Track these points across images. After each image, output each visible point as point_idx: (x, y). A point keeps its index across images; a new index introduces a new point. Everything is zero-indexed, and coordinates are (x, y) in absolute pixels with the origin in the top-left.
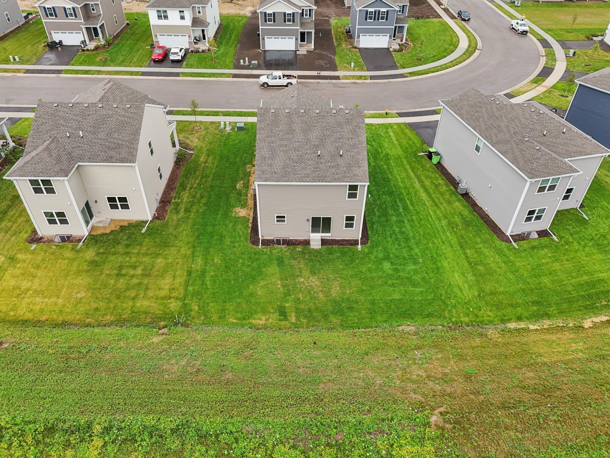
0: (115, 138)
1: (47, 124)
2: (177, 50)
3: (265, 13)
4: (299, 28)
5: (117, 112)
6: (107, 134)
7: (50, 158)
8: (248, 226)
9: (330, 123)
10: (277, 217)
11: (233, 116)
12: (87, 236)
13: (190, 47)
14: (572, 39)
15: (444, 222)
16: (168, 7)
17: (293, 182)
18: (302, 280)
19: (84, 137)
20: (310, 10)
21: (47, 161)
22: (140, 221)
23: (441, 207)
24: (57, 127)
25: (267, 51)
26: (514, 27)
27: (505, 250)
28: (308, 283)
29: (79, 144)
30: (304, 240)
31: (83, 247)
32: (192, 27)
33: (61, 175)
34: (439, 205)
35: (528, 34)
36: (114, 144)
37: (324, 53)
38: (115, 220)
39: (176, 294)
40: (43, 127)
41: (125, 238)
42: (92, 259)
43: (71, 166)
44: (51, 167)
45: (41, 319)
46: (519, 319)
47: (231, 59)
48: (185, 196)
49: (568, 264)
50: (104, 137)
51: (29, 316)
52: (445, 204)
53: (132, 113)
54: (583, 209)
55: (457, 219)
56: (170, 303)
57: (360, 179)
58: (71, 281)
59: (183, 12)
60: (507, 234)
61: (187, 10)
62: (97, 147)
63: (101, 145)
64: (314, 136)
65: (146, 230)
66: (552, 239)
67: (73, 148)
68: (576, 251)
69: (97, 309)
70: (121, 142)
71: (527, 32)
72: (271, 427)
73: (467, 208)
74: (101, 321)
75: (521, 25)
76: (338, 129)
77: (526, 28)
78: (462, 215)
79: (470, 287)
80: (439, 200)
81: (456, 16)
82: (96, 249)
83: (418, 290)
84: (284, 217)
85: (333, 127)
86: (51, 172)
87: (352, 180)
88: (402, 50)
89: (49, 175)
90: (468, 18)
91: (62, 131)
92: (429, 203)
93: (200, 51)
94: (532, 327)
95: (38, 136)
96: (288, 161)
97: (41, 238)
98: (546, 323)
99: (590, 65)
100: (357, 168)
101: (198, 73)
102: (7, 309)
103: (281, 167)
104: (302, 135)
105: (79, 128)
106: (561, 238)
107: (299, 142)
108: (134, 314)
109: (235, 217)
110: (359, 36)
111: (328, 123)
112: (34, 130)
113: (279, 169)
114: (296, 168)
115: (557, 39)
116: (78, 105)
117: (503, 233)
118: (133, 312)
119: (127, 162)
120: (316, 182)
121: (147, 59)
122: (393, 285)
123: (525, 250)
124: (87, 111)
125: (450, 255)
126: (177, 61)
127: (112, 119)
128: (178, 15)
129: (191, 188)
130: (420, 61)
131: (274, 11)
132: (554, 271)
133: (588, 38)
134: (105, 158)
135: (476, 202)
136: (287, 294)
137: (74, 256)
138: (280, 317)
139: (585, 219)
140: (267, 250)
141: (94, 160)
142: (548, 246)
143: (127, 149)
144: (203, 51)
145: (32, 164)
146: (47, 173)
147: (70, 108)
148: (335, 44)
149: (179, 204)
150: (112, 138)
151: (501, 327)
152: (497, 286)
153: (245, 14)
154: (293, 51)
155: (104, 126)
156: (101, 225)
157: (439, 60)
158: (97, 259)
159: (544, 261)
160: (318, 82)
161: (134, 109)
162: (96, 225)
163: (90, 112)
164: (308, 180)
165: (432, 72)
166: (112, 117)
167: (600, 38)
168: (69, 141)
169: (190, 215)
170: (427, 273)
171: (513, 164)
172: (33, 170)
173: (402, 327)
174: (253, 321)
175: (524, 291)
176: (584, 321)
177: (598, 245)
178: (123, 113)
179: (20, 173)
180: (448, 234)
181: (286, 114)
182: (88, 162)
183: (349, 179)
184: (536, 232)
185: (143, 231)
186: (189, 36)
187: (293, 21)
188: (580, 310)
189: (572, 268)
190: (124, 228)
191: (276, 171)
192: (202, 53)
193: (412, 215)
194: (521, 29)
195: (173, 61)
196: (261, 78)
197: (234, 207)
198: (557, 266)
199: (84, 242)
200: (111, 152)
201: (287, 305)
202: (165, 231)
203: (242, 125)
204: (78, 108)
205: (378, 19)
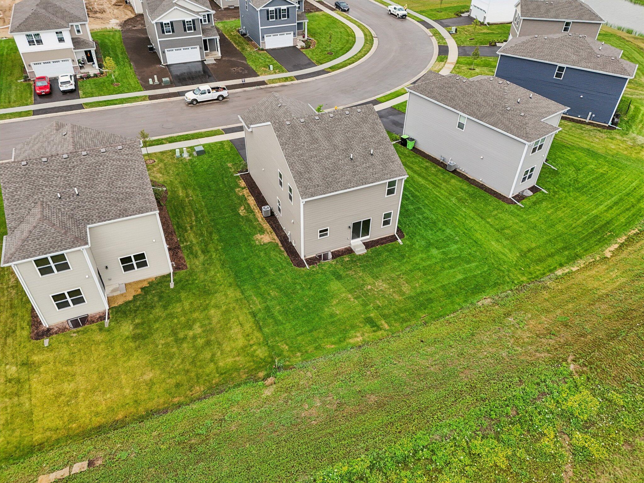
0: (119, 187)
1: (23, 188)
2: (68, 79)
3: (162, 24)
4: (201, 35)
5: (108, 156)
6: (109, 184)
7: (55, 227)
8: (281, 251)
9: (348, 124)
10: (321, 232)
11: (180, 141)
12: (108, 310)
13: (75, 73)
14: (446, 17)
15: (454, 200)
16: (41, 30)
17: (338, 190)
18: (369, 287)
19: (80, 194)
20: (208, 15)
21: (53, 231)
22: (161, 277)
23: (442, 187)
24: (38, 189)
25: (170, 65)
26: (392, 12)
27: (516, 210)
28: (377, 288)
29: (77, 204)
30: (345, 249)
31: (113, 324)
32: (74, 49)
33: (79, 244)
34: (439, 185)
35: (407, 18)
36: (123, 194)
37: (233, 59)
38: (130, 284)
39: (255, 339)
40: (19, 193)
41: (156, 299)
42: (133, 333)
43: (83, 231)
44: (61, 238)
45: (117, 418)
46: (561, 265)
47: (135, 80)
48: (192, 237)
49: (567, 210)
50: (106, 189)
51: (97, 421)
52: (444, 184)
53: (127, 155)
54: (548, 162)
55: (461, 194)
56: (255, 351)
57: (398, 173)
58: (125, 365)
59: (61, 32)
60: (509, 197)
61: (65, 30)
62: (102, 202)
63: (106, 198)
64: (339, 141)
65: (174, 284)
66: (543, 192)
67: (72, 210)
68: (566, 197)
69: (178, 385)
70: (129, 190)
71: (405, 15)
72: (455, 427)
73: (463, 183)
74: (192, 395)
75: (399, 10)
76: (358, 129)
77: (404, 13)
78: (464, 190)
79: (511, 251)
80: (436, 181)
81: (334, 7)
82: (130, 321)
83: (474, 264)
84: (327, 230)
85: (352, 129)
86: (64, 243)
87: (392, 176)
88: (309, 47)
89: (63, 247)
90: (348, 8)
91: (47, 193)
92: (430, 186)
93: (92, 75)
94: (574, 269)
95: (18, 205)
96: (324, 171)
97: (49, 330)
98: (581, 263)
99: (473, 39)
100: (391, 163)
101: (105, 101)
102: (64, 423)
103: (321, 179)
104: (326, 142)
105: (69, 184)
106: (548, 190)
107: (327, 150)
108: (224, 376)
109: (261, 245)
110: (263, 37)
111: (346, 125)
112: (8, 200)
113: (319, 181)
114: (336, 176)
115: (433, 19)
116: (54, 158)
117: (505, 197)
118: (222, 374)
119: (147, 212)
120: (360, 185)
121: (29, 95)
122: (451, 267)
123: (530, 207)
124: (70, 163)
125: (477, 227)
126: (71, 91)
127: (105, 166)
128: (55, 37)
129: (191, 228)
130: (333, 55)
131: (172, 20)
132: (561, 218)
133: (457, 15)
134: (118, 212)
135: (467, 175)
136: (365, 305)
137: (108, 338)
138: (373, 329)
139: (554, 170)
140: (316, 268)
141: (106, 218)
142: (544, 199)
143: (140, 196)
144: (96, 75)
145: (34, 240)
146: (59, 246)
147: (46, 163)
148: (238, 48)
149: (191, 247)
150: (116, 188)
151: (552, 276)
152: (529, 243)
153: (112, 28)
154: (200, 61)
155: (100, 176)
156: (118, 293)
157: (347, 51)
158: (138, 331)
159: (549, 212)
160: (245, 91)
161: (127, 150)
162: (111, 295)
163: (73, 163)
164: (353, 186)
165: (350, 64)
166: (105, 164)
167: (466, 14)
168: (62, 203)
169: (211, 256)
170: (470, 248)
171: (508, 132)
172: (38, 247)
173: (481, 302)
174: (351, 341)
175: (550, 241)
176: (604, 253)
177: (577, 189)
178: (116, 156)
179: (22, 255)
180: (464, 210)
181: (301, 124)
182: (99, 222)
183: (389, 175)
184: (529, 189)
185: (172, 285)
186: (73, 60)
187: (195, 29)
188: (597, 245)
189: (571, 213)
190: (146, 289)
191: (317, 183)
192: (95, 78)
193: (423, 201)
194: (401, 13)
195: (65, 92)
196: (187, 94)
197: (253, 235)
198: (560, 214)
199: (109, 318)
200: (123, 204)
201: (372, 315)
202: (196, 280)
203: (201, 148)
204: (55, 161)
205: (280, 18)
